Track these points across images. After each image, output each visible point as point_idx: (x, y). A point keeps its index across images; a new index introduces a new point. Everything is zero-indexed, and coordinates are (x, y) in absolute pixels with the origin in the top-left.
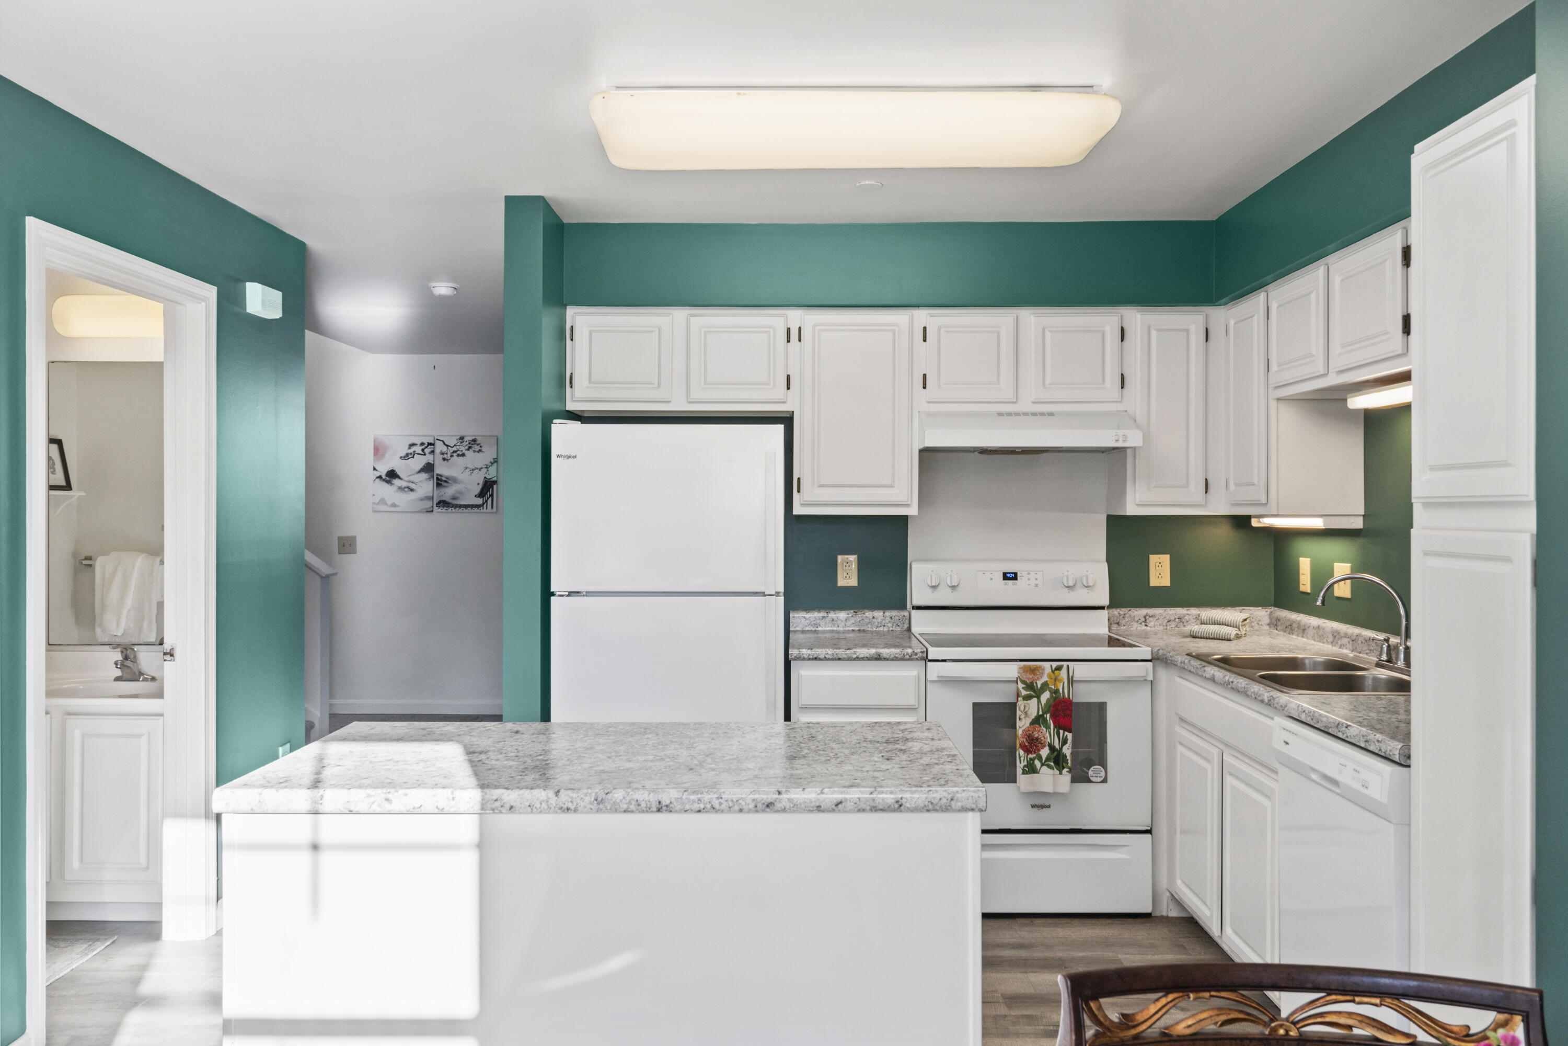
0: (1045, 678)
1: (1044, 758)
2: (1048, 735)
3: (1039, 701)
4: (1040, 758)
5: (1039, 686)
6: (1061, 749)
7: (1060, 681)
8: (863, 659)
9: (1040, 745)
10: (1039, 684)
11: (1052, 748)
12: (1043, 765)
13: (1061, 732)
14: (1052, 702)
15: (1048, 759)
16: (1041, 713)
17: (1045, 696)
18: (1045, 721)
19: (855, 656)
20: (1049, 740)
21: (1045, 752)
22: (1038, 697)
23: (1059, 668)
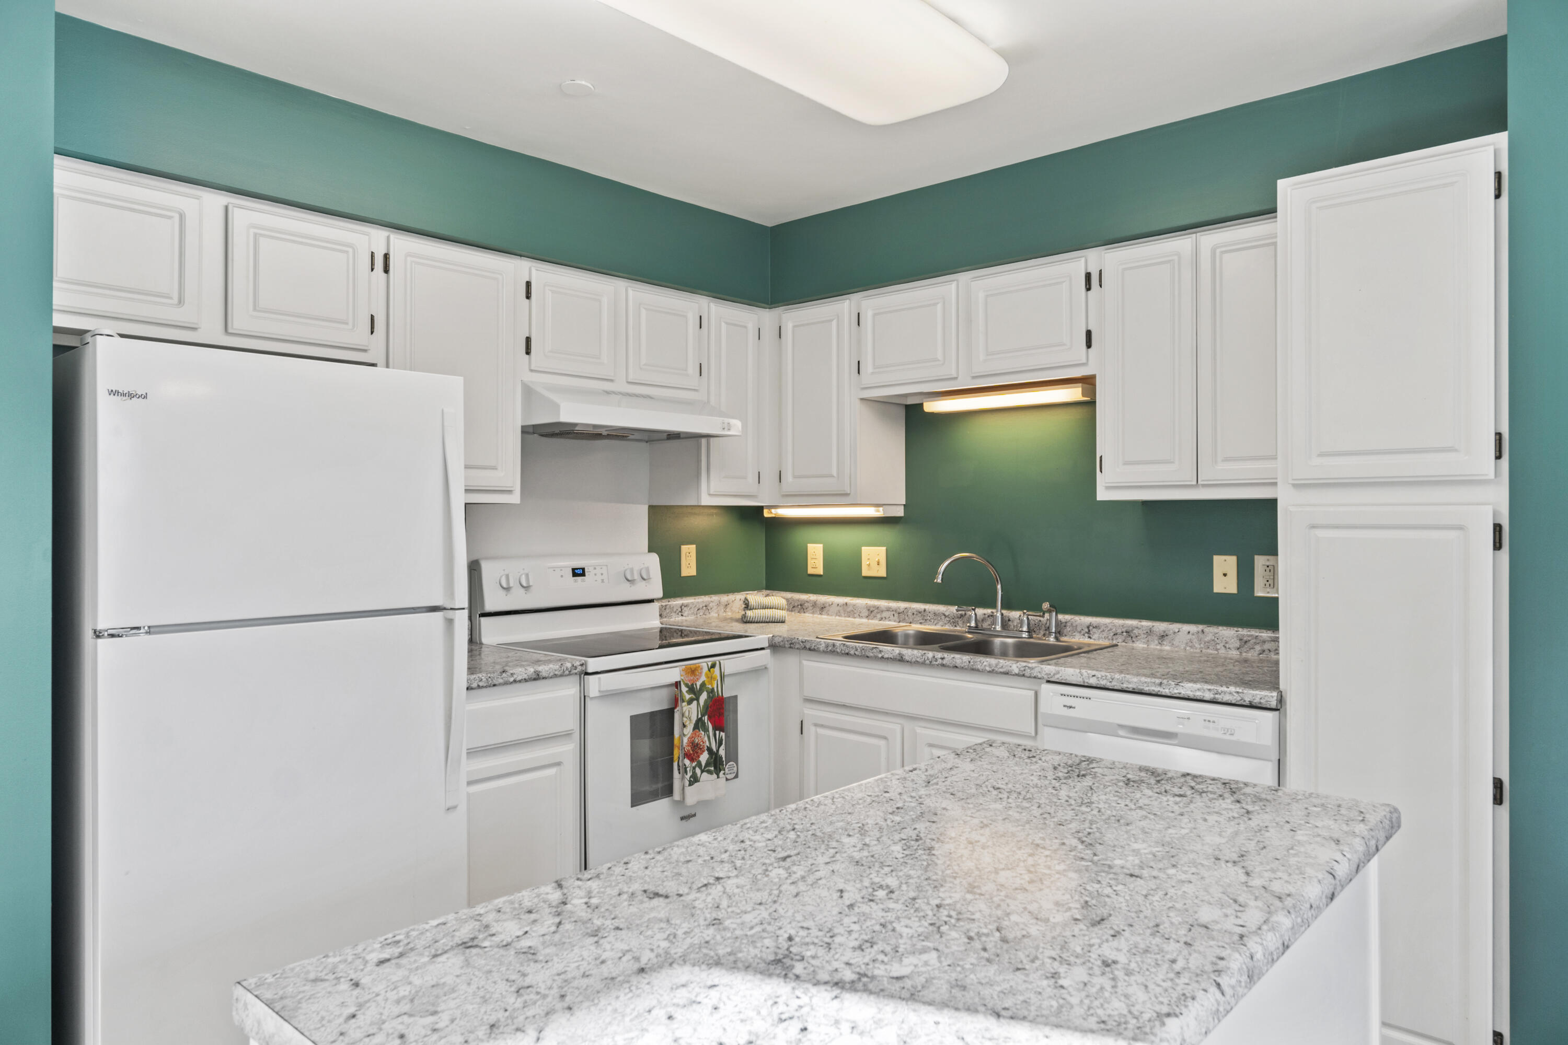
0: (703, 678)
1: (703, 764)
2: (706, 738)
3: (698, 704)
4: (699, 765)
5: (698, 687)
6: (718, 751)
7: (715, 679)
8: (520, 681)
9: (699, 751)
10: (698, 684)
11: (710, 750)
12: (702, 771)
13: (717, 732)
14: (709, 703)
15: (708, 764)
16: (700, 716)
17: (704, 697)
18: (704, 723)
19: (512, 679)
20: (707, 744)
21: (704, 757)
22: (697, 699)
23: (713, 666)
